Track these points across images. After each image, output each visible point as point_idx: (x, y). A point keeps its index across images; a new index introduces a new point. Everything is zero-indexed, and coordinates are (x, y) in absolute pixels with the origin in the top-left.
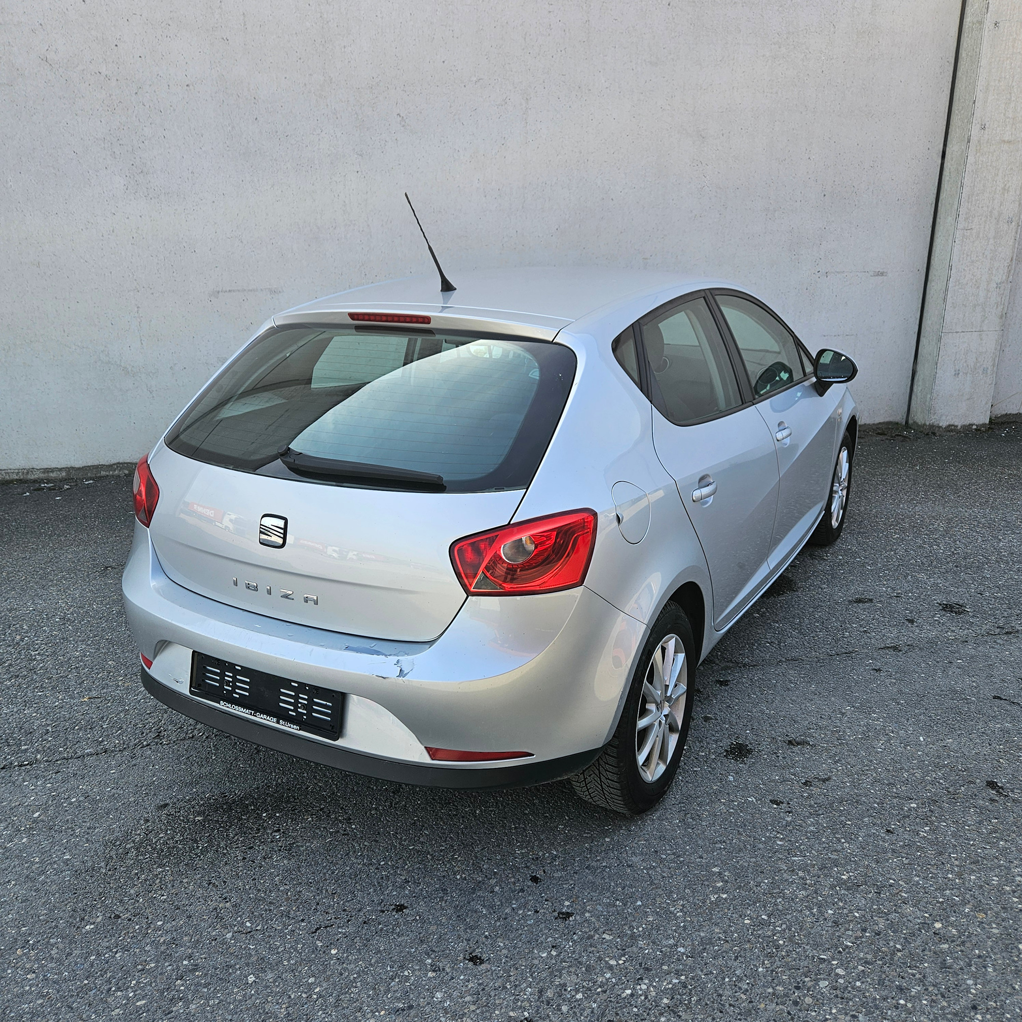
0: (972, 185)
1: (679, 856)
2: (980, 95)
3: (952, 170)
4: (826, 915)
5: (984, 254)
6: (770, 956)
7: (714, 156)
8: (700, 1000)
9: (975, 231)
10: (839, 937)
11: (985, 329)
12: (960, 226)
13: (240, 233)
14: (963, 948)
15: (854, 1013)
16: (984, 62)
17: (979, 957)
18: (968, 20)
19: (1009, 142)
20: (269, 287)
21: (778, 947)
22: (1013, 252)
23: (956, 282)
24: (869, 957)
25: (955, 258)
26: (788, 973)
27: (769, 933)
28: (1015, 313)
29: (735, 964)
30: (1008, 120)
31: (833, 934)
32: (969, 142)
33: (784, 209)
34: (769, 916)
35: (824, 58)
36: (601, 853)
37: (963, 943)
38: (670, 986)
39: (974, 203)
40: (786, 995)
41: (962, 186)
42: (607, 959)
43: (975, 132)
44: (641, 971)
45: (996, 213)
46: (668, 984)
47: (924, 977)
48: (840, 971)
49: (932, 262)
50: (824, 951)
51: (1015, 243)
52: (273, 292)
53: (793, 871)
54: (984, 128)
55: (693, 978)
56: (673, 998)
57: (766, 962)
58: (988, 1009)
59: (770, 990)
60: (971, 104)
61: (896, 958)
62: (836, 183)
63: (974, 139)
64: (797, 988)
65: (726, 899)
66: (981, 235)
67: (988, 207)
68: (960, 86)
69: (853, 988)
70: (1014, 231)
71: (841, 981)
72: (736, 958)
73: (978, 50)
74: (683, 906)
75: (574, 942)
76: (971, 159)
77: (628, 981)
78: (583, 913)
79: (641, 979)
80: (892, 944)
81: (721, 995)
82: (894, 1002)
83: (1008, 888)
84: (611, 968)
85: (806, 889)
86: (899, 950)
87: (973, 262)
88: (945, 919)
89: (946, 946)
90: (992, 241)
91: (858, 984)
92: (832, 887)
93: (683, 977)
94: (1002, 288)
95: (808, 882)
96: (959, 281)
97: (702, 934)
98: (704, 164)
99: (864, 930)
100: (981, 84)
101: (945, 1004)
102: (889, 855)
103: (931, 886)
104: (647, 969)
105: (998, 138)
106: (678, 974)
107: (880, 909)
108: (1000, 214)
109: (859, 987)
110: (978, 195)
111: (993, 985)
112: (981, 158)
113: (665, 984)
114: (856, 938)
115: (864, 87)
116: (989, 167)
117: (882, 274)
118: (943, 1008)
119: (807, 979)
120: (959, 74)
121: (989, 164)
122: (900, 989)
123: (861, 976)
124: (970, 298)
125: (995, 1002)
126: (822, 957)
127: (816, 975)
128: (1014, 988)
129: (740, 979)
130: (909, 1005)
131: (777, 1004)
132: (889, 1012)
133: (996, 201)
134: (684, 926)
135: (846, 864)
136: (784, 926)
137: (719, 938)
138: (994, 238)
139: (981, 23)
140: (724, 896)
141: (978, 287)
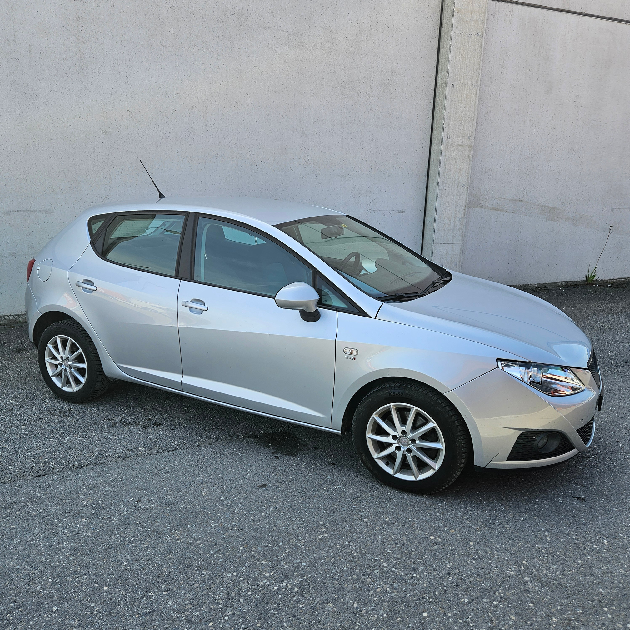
0: (445, 167)
1: (302, 518)
2: (446, 121)
3: (435, 159)
4: (378, 539)
5: (452, 203)
6: (350, 561)
7: (312, 145)
8: (314, 587)
9: (447, 191)
10: (384, 548)
11: (454, 242)
12: (440, 188)
13: (25, 176)
14: (444, 547)
15: (391, 583)
16: (448, 103)
17: (452, 550)
18: (439, 81)
19: (461, 146)
20: (44, 209)
21: (354, 557)
22: (466, 203)
23: (439, 217)
24: (399, 556)
25: (438, 205)
26: (359, 568)
27: (349, 551)
28: (469, 235)
29: (332, 567)
30: (460, 134)
31: (382, 547)
32: (442, 144)
33: (350, 175)
34: (349, 543)
35: (368, 96)
36: (260, 521)
37: (444, 545)
38: (298, 582)
39: (446, 176)
40: (358, 579)
41: (440, 167)
42: (264, 573)
43: (445, 139)
44: (283, 577)
45: (457, 182)
46: (297, 581)
47: (425, 562)
48: (385, 564)
49: (427, 207)
50: (377, 556)
51: (467, 198)
52: (47, 212)
53: (362, 519)
54: (449, 138)
55: (310, 577)
56: (300, 588)
57: (348, 565)
58: (455, 574)
59: (350, 578)
60: (442, 125)
61: (412, 556)
62: (377, 163)
63: (444, 143)
64: (364, 575)
65: (327, 537)
66: (450, 193)
67: (453, 179)
68: (436, 115)
69: (391, 572)
70: (466, 192)
71: (385, 569)
72: (333, 564)
73: (444, 97)
74: (305, 542)
75: (246, 567)
76: (443, 154)
77: (276, 583)
78: (251, 552)
79: (283, 581)
80: (410, 548)
81: (325, 583)
82: (411, 575)
83: (465, 517)
84: (266, 578)
85: (367, 527)
86: (413, 551)
87: (447, 207)
88: (435, 534)
89: (436, 547)
90: (455, 197)
91: (393, 569)
92: (381, 525)
93: (305, 577)
94: (462, 221)
95: (369, 524)
96: (441, 216)
97: (315, 555)
98: (307, 149)
99: (397, 544)
100: (447, 115)
101: (435, 574)
102: (409, 507)
103: (429, 519)
104: (287, 576)
105: (456, 143)
106: (302, 576)
107: (404, 533)
108: (459, 182)
109: (394, 571)
110: (447, 172)
111: (458, 563)
112: (448, 153)
113: (295, 582)
114: (393, 548)
115: (389, 112)
116: (452, 158)
117: (402, 212)
118: (434, 576)
119: (368, 570)
120: (436, 109)
121: (452, 156)
122: (414, 569)
123: (395, 566)
124: (447, 226)
125: (459, 570)
126: (376, 559)
127: (373, 567)
128: (467, 563)
129: (335, 574)
130: (418, 576)
131: (353, 584)
132: (409, 580)
133: (456, 176)
134: (305, 552)
135: (388, 513)
136: (357, 546)
137: (324, 556)
138: (457, 195)
139: (445, 83)
140: (326, 535)
141: (450, 220)
